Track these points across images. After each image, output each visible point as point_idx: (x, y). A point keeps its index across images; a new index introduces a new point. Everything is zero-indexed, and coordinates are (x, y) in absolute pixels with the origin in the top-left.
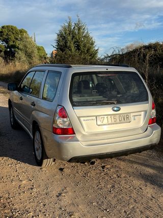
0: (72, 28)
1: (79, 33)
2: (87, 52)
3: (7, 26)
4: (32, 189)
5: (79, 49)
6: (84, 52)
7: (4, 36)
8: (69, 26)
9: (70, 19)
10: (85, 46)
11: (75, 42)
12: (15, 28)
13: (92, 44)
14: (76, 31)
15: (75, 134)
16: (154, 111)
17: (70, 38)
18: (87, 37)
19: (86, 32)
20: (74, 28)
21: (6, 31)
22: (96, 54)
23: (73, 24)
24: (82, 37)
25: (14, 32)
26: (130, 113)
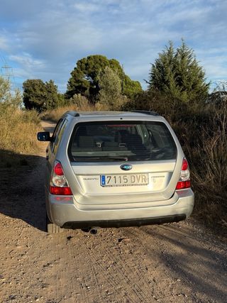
0: (174, 55)
1: (182, 62)
2: (193, 88)
3: (94, 56)
4: (22, 255)
5: (181, 85)
6: (188, 88)
7: (90, 69)
8: (170, 53)
9: (171, 44)
10: (189, 80)
11: (177, 75)
12: (104, 58)
13: (201, 76)
14: (179, 60)
15: (72, 194)
16: (187, 172)
17: (169, 69)
18: (193, 67)
19: (193, 60)
20: (176, 55)
21: (92, 63)
22: (206, 90)
23: (175, 51)
24: (187, 67)
25: (102, 64)
26: (148, 173)
